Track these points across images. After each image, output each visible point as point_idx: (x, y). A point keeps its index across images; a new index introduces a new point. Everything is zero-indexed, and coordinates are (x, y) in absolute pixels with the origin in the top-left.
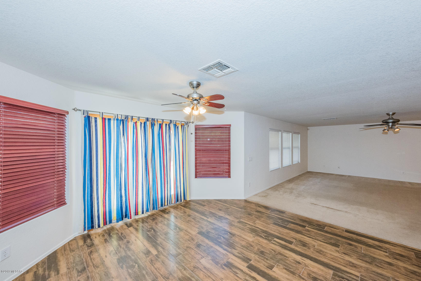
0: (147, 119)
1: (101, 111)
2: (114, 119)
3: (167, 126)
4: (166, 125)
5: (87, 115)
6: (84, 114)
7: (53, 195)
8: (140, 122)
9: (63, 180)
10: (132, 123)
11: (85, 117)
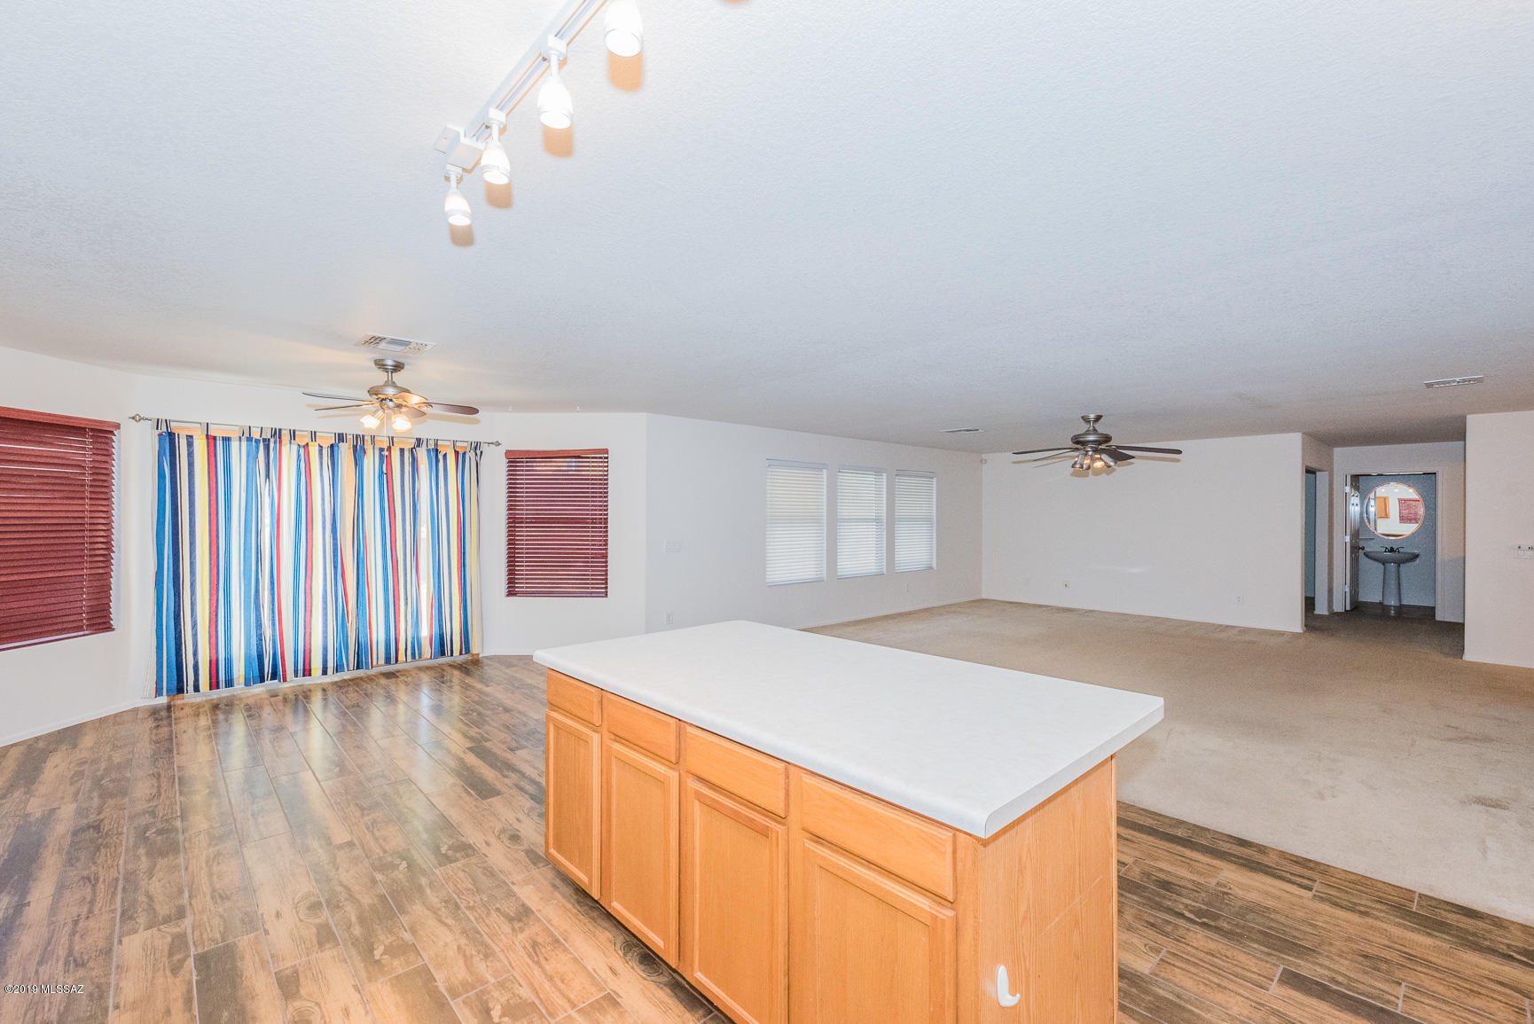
0: (341, 438)
1: (205, 421)
2: (240, 438)
3: (407, 454)
4: (402, 451)
5: (165, 430)
6: (157, 429)
7: (79, 604)
8: (316, 444)
9: (105, 576)
10: (295, 447)
11: (160, 435)
